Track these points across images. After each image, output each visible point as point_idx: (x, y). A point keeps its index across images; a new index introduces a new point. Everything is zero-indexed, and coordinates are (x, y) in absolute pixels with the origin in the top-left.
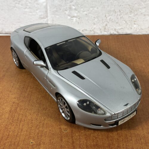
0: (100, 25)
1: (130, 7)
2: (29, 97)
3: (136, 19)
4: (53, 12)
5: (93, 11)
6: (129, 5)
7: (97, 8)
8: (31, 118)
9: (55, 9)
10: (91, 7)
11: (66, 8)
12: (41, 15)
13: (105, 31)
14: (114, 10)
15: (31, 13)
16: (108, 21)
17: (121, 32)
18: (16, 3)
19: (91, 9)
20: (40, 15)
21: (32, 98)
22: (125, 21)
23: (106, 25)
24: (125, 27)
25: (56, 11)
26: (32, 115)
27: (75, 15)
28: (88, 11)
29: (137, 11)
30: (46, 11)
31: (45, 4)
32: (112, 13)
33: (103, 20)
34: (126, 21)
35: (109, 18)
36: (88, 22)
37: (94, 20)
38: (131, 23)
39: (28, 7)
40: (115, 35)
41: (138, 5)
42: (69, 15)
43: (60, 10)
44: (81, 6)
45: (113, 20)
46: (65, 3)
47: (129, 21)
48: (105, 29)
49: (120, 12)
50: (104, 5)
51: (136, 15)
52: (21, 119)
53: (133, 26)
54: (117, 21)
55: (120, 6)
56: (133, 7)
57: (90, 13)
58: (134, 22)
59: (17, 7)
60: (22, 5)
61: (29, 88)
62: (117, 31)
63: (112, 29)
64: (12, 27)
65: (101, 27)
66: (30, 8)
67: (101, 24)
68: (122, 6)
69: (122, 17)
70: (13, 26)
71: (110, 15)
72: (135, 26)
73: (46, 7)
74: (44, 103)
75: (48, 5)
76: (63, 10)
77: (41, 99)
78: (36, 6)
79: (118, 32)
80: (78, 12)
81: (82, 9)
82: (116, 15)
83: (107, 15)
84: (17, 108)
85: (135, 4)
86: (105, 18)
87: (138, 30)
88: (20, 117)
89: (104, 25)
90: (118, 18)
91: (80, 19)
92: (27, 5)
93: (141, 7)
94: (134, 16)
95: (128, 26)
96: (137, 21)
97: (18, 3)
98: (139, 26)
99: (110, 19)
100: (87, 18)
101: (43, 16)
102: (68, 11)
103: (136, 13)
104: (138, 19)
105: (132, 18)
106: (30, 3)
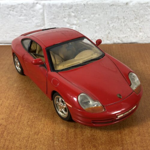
0: (102, 33)
1: (135, 13)
2: (19, 117)
3: (142, 27)
4: (50, 19)
5: (95, 18)
6: (134, 12)
7: (99, 15)
8: (20, 145)
9: (53, 16)
10: (92, 14)
11: (65, 15)
12: (38, 23)
13: (107, 40)
14: (118, 17)
15: (26, 20)
16: (111, 29)
17: (125, 41)
18: (10, 10)
19: (92, 16)
20: (36, 23)
21: (22, 120)
22: (129, 28)
23: (109, 33)
24: (129, 35)
25: (54, 19)
26: (21, 141)
27: (75, 22)
28: (89, 18)
29: (142, 18)
30: (43, 19)
31: (41, 11)
32: (115, 20)
33: (105, 27)
34: (131, 29)
35: (111, 25)
36: (89, 30)
37: (96, 27)
38: (136, 31)
39: (23, 14)
40: (119, 43)
41: (144, 11)
42: (68, 23)
43: (58, 17)
44: (81, 12)
45: (116, 28)
46: (64, 10)
47: (134, 28)
48: (108, 37)
49: (124, 19)
50: (106, 12)
51: (142, 22)
52: (8, 146)
53: (139, 34)
54: (121, 29)
55: (124, 12)
56: (138, 13)
57: (91, 20)
58: (140, 30)
59: (11, 15)
60: (16, 12)
61: (20, 106)
62: (121, 39)
63: (116, 37)
64: (6, 36)
65: (103, 36)
66: (25, 15)
67: (104, 31)
68: (126, 12)
69: (127, 24)
70: (8, 35)
71: (113, 22)
72: (141, 34)
73: (43, 14)
74: (36, 126)
75: (45, 12)
76: (61, 17)
77: (33, 120)
78: (32, 13)
79: (122, 41)
80: (78, 19)
81: (82, 16)
82: (120, 22)
83: (110, 22)
84: (4, 131)
85: (141, 9)
86: (108, 26)
87: (144, 39)
88: (7, 143)
89: (107, 32)
90: (121, 26)
91: (80, 26)
92: (22, 13)
93: (147, 13)
94: (140, 23)
95: (133, 34)
96: (142, 29)
97: (12, 9)
98: (145, 34)
99: (113, 26)
100: (88, 26)
101: (39, 24)
102: (67, 18)
103: (141, 20)
104: (144, 26)
105: (137, 25)
106: (25, 10)
